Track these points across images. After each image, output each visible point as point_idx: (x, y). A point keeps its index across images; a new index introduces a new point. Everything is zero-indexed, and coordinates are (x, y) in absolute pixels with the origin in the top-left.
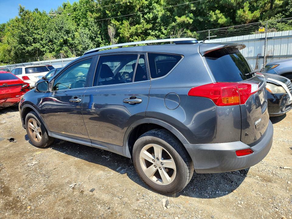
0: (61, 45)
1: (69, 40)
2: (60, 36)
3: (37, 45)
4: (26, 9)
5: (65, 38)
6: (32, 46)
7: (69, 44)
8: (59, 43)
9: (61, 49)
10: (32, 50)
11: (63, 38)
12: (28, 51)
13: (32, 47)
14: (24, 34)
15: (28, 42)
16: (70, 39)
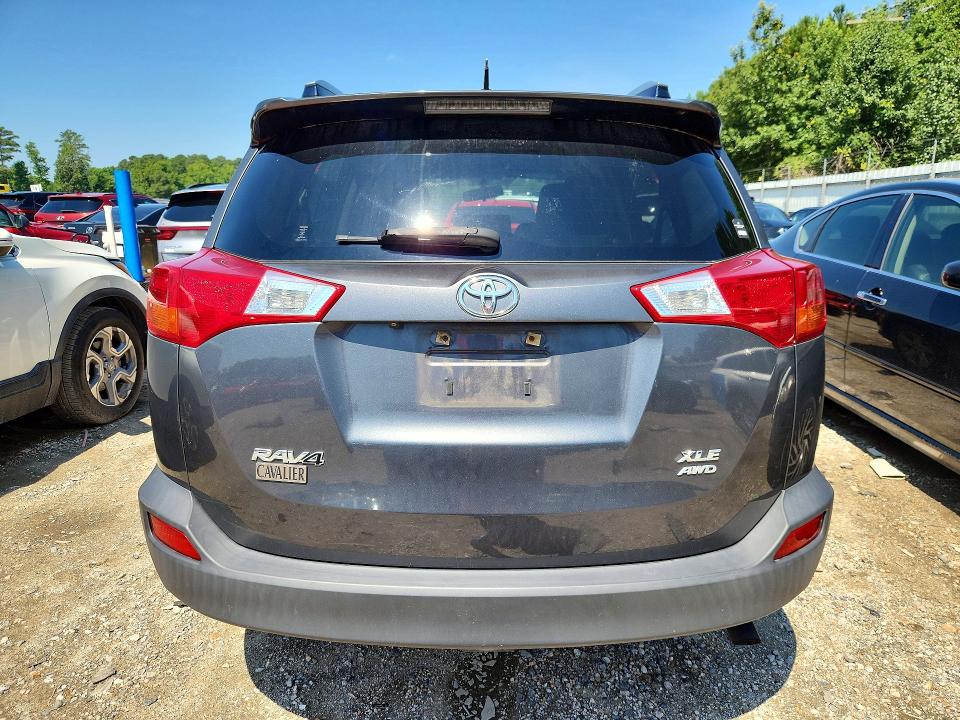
0: (848, 128)
1: (883, 108)
2: (854, 96)
3: (776, 131)
4: (775, 17)
5: (868, 99)
6: (758, 133)
7: (876, 124)
8: (838, 121)
9: (841, 143)
10: (756, 146)
11: (860, 100)
12: (743, 148)
13: (754, 137)
14: (744, 98)
15: (751, 121)
16: (888, 104)
